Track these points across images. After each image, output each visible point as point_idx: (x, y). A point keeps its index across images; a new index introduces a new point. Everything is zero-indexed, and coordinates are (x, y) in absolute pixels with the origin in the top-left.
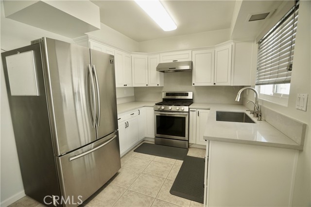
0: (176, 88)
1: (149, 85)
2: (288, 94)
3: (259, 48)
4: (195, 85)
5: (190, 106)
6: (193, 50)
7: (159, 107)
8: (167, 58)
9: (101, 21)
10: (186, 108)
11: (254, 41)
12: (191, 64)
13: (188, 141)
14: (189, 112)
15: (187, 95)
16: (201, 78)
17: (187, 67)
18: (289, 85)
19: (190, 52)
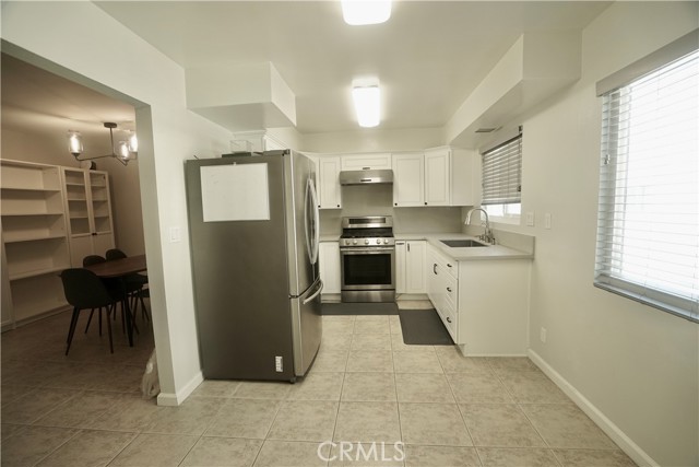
1: (323, 207)
2: (519, 213)
3: (483, 160)
4: (399, 205)
5: (396, 238)
6: (394, 153)
7: (348, 241)
8: (353, 164)
11: (475, 149)
13: (395, 289)
14: (393, 246)
15: (384, 221)
16: (406, 196)
18: (519, 205)
19: (389, 156)
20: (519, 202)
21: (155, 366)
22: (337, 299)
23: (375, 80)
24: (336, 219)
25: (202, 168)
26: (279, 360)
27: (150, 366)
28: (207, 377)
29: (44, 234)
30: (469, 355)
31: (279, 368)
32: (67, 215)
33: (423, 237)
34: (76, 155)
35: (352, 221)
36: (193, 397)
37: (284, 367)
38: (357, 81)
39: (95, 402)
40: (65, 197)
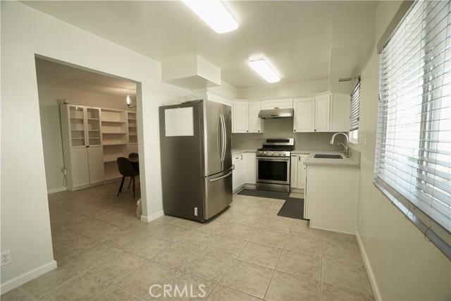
0: (276, 135)
1: (250, 132)
4: (297, 131)
5: (292, 152)
6: (294, 98)
7: (261, 152)
8: (269, 105)
9: (222, 79)
10: (288, 154)
12: (293, 111)
13: (290, 185)
14: (290, 157)
15: (288, 141)
16: (302, 125)
17: (289, 115)
18: (357, 131)
19: (291, 100)
20: (357, 128)
21: (140, 203)
22: (254, 187)
23: (262, 55)
24: (260, 140)
25: (166, 110)
26: (196, 209)
27: (138, 202)
28: (166, 214)
29: (119, 142)
30: (312, 227)
31: (196, 214)
32: (128, 134)
33: (307, 152)
34: (129, 105)
35: (268, 141)
36: (156, 221)
37: (198, 213)
38: (252, 57)
39: (119, 215)
40: (127, 125)
